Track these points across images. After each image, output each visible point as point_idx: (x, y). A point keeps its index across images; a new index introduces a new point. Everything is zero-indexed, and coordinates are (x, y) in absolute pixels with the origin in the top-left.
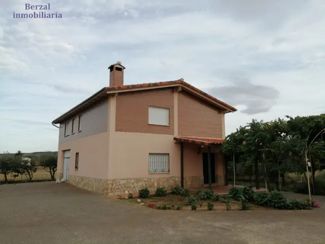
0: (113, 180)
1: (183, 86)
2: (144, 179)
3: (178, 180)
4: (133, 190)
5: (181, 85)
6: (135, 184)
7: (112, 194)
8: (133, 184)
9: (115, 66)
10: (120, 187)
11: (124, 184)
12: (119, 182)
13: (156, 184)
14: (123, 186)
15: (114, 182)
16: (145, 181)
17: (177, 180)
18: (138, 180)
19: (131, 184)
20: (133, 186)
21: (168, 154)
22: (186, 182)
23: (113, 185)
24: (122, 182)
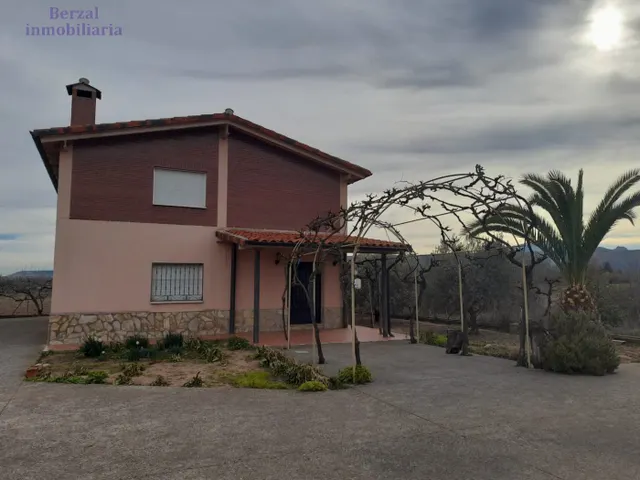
0: (63, 316)
1: (233, 124)
2: (139, 315)
3: (223, 315)
4: (113, 335)
5: (228, 123)
6: (117, 325)
7: (60, 343)
8: (111, 324)
9: (74, 88)
10: (78, 329)
11: (88, 324)
12: (78, 320)
13: (167, 324)
14: (86, 328)
15: (64, 319)
16: (140, 318)
17: (220, 315)
18: (123, 316)
19: (105, 324)
20: (110, 328)
21: (201, 265)
22: (244, 323)
23: (61, 325)
24: (85, 320)
